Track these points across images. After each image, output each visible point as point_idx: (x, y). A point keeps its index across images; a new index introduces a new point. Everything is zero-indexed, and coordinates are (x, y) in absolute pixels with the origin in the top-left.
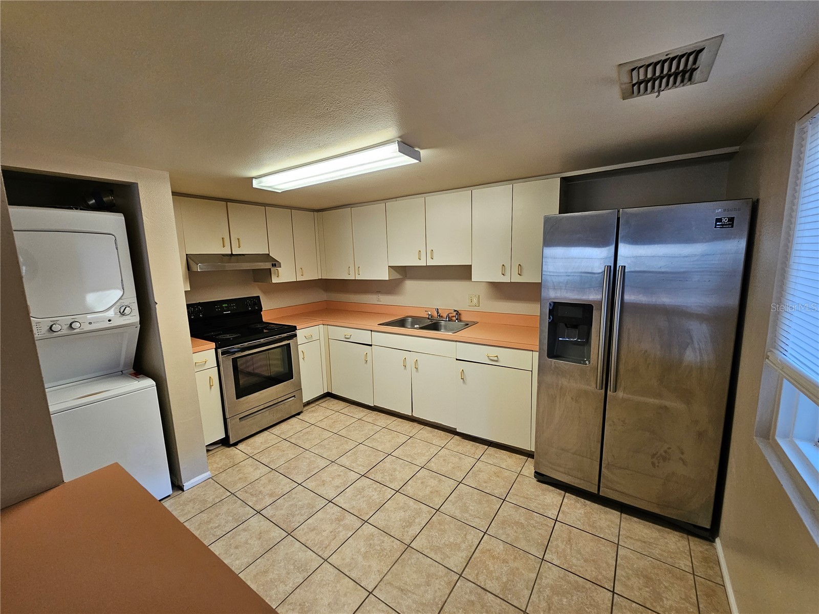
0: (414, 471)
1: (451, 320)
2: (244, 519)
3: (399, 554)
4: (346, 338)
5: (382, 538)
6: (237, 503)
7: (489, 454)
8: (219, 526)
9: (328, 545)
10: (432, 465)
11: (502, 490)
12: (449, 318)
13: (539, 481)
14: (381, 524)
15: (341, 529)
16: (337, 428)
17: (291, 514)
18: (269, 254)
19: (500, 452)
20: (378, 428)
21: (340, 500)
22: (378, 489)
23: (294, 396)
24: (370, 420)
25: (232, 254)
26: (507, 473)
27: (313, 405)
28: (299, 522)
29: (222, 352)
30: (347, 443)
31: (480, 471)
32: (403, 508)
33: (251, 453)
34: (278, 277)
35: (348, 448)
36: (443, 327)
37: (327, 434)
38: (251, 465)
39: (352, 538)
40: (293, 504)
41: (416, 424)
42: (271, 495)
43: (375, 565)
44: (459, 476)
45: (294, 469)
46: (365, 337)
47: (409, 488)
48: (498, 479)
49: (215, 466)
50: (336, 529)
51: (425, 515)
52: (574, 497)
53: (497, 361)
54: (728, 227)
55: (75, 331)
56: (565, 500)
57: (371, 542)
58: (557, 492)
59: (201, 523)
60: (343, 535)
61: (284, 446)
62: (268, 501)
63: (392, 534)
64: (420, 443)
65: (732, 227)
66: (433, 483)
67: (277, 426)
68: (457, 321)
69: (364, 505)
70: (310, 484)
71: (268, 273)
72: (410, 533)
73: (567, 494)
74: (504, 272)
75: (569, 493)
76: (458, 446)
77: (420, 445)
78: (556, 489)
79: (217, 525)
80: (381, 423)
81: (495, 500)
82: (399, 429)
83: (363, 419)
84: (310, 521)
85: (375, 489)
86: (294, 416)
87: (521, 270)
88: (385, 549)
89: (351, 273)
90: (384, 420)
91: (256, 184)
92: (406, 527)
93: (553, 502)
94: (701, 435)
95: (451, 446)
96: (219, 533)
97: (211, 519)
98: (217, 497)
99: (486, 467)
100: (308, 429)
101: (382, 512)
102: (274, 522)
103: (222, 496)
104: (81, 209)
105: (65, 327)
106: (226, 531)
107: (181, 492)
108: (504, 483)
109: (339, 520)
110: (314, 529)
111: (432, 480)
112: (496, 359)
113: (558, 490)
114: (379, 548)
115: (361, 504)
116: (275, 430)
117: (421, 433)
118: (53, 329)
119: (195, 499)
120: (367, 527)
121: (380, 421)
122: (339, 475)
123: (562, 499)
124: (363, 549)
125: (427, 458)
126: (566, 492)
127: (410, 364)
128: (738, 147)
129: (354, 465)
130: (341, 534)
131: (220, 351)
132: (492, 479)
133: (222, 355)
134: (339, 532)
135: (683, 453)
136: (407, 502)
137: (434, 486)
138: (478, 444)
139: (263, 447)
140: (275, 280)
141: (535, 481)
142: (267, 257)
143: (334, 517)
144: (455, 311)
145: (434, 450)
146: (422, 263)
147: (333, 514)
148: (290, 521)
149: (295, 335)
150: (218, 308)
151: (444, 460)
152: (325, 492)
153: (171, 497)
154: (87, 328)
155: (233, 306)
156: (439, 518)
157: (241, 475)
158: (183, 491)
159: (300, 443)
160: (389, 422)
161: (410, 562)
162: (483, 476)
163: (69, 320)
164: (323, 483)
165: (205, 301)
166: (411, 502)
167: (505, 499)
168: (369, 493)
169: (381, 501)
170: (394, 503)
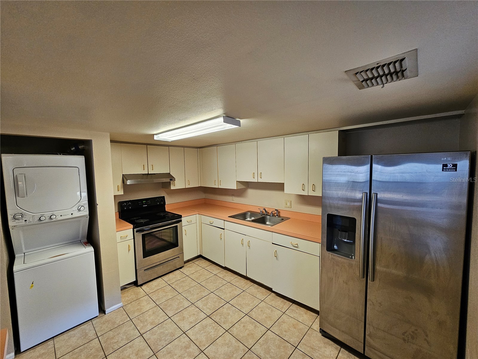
0: (240, 317)
1: (274, 215)
2: (132, 338)
4: (211, 223)
6: (131, 327)
7: (292, 309)
8: (117, 342)
10: (253, 314)
11: (296, 339)
12: (272, 214)
13: (323, 335)
15: (186, 355)
16: (200, 280)
17: (159, 339)
18: (170, 173)
19: (300, 309)
20: (225, 282)
21: (190, 333)
22: (216, 328)
23: (179, 257)
24: (221, 276)
25: (148, 174)
26: (301, 326)
27: (191, 262)
28: (162, 346)
29: (136, 231)
30: (204, 291)
31: (284, 322)
32: (228, 345)
33: (148, 292)
34: (174, 186)
35: (204, 295)
36: (268, 220)
37: (195, 284)
38: (146, 301)
40: (162, 332)
41: (248, 282)
42: (152, 324)
44: (269, 324)
45: (169, 306)
46: (220, 223)
47: (235, 329)
48: (294, 330)
49: (127, 298)
51: (241, 352)
52: (347, 352)
53: (297, 247)
54: (453, 171)
55: (53, 220)
56: (340, 354)
58: (335, 347)
59: (108, 338)
61: (167, 290)
62: (149, 327)
64: (248, 296)
65: (456, 171)
66: (251, 327)
67: (167, 275)
68: (277, 217)
69: (204, 339)
70: (176, 319)
71: (169, 184)
73: (342, 349)
74: (304, 188)
75: (343, 348)
76: (272, 301)
77: (248, 297)
78: (334, 344)
79: (116, 341)
80: (228, 279)
81: (289, 347)
82: (237, 284)
83: (218, 275)
84: (169, 346)
85: (214, 327)
86: (178, 269)
87: (314, 188)
89: (216, 184)
90: (230, 277)
91: (156, 138)
93: (331, 355)
94: (441, 324)
95: (268, 300)
96: (116, 347)
97: (114, 336)
98: (121, 321)
99: (288, 319)
100: (184, 279)
101: (214, 345)
102: (148, 344)
103: (125, 320)
104: (63, 155)
105: (47, 218)
106: (119, 346)
107: (104, 314)
108: (298, 334)
109: (187, 347)
110: (170, 353)
111: (251, 325)
112: (296, 246)
113: (336, 345)
116: (165, 278)
117: (250, 289)
118: (41, 219)
119: (110, 320)
120: (202, 356)
121: (227, 277)
122: (194, 314)
123: (337, 352)
125: (251, 308)
126: (341, 347)
127: (246, 243)
128: (464, 111)
129: (205, 307)
131: (135, 230)
132: (291, 329)
133: (136, 232)
135: (427, 336)
136: (231, 340)
137: (251, 330)
138: (286, 301)
139: (156, 289)
140: (172, 188)
141: (320, 335)
142: (169, 175)
143: (184, 345)
144: (276, 210)
145: (256, 302)
146: (255, 180)
147: (184, 342)
148: (158, 344)
149: (181, 221)
150: (140, 203)
151: (261, 311)
152: (183, 325)
153: (98, 317)
154: (59, 218)
155: (149, 202)
156: (250, 356)
157: (139, 307)
158: (105, 314)
159: (177, 288)
160: (232, 278)
162: (285, 326)
163: (50, 214)
164: (184, 318)
165: (134, 199)
166: (234, 340)
167: (297, 347)
168: (209, 330)
169: (215, 337)
170: (223, 340)
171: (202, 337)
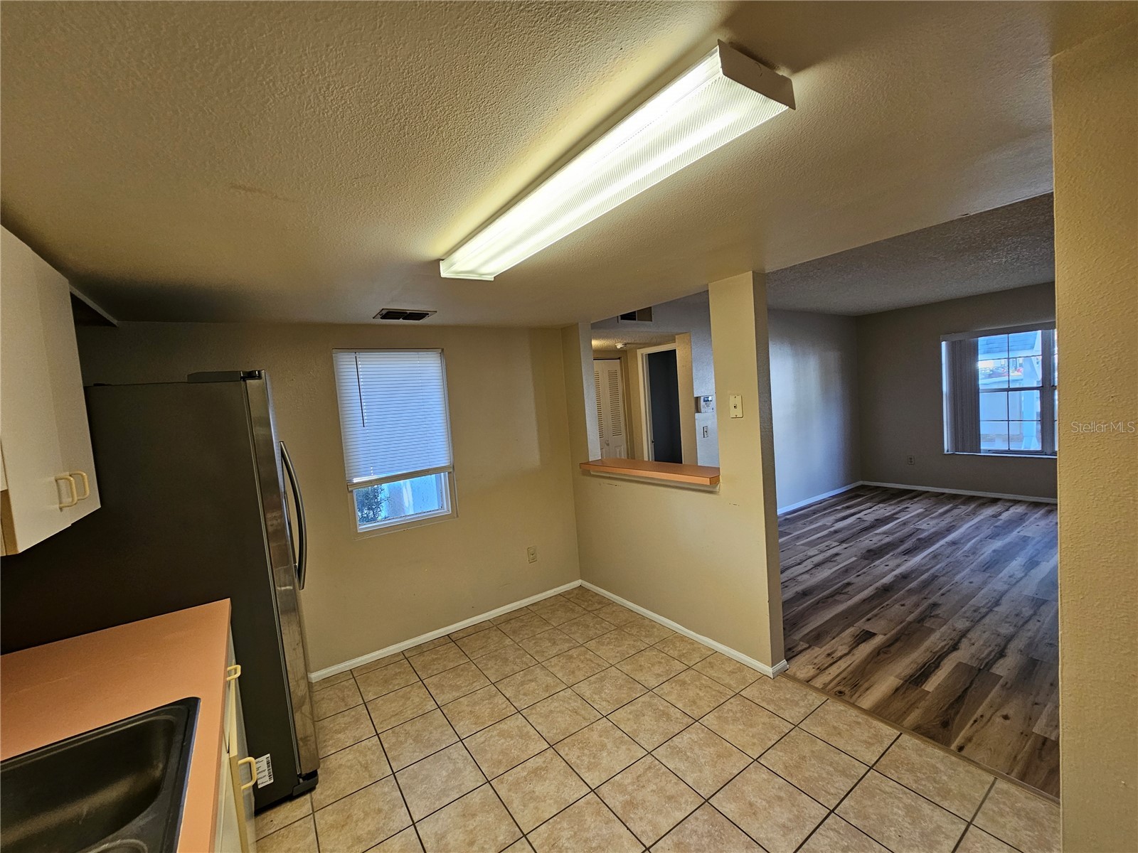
3: (565, 741)
5: (578, 761)
9: (647, 769)
14: (573, 781)
15: (630, 788)
28: (696, 819)
32: (531, 798)
39: (615, 771)
43: (595, 736)
50: (636, 790)
51: (508, 779)
57: (593, 761)
60: (626, 779)
63: (564, 764)
69: (589, 820)
72: (543, 759)
88: (579, 749)
92: (542, 768)
101: (566, 800)
109: (631, 805)
110: (671, 800)
114: (586, 751)
115: (593, 826)
120: (593, 781)
124: (605, 754)
130: (629, 781)
134: (633, 783)
143: (640, 812)
161: (559, 731)
166: (515, 806)
167: (393, 771)
168: (574, 846)
169: (560, 822)
170: (540, 812)
171: (595, 828)
